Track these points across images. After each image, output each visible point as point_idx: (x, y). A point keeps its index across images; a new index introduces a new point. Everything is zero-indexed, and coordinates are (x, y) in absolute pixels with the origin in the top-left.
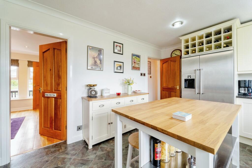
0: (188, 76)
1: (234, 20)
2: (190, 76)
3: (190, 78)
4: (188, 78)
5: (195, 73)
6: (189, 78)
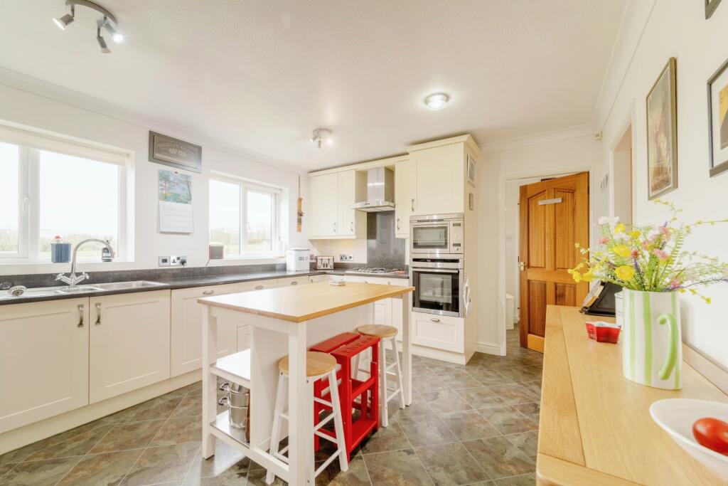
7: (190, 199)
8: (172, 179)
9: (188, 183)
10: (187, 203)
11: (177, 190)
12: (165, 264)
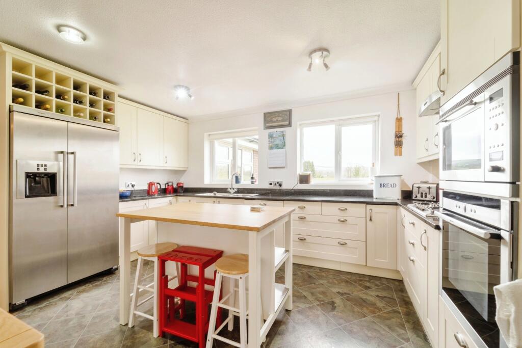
0: (38, 165)
1: (115, 86)
2: (46, 165)
3: (45, 169)
4: (38, 169)
5: (57, 159)
6: (42, 170)
7: (285, 145)
8: (274, 136)
9: (283, 136)
10: (282, 148)
11: (277, 142)
12: (271, 186)
